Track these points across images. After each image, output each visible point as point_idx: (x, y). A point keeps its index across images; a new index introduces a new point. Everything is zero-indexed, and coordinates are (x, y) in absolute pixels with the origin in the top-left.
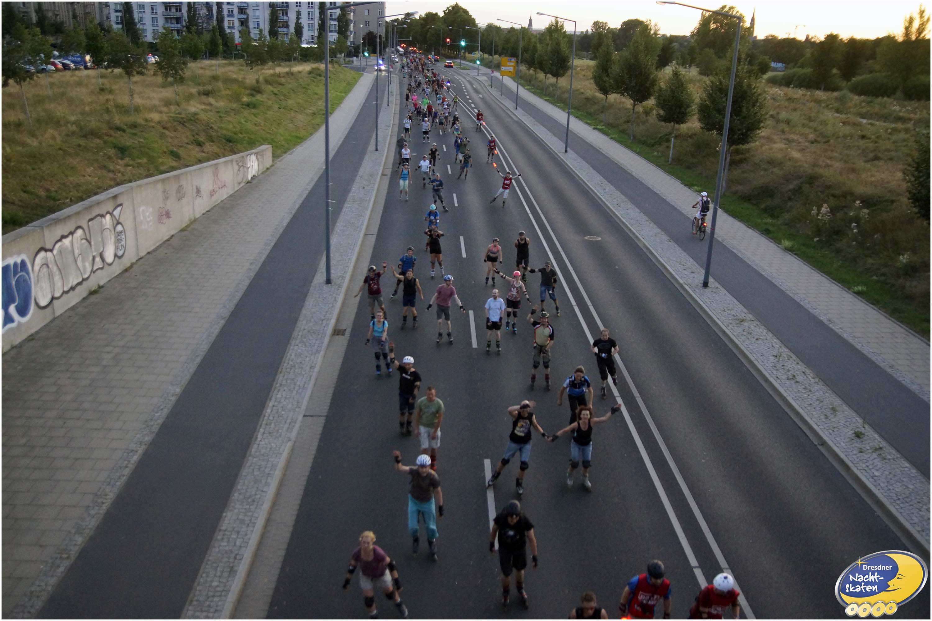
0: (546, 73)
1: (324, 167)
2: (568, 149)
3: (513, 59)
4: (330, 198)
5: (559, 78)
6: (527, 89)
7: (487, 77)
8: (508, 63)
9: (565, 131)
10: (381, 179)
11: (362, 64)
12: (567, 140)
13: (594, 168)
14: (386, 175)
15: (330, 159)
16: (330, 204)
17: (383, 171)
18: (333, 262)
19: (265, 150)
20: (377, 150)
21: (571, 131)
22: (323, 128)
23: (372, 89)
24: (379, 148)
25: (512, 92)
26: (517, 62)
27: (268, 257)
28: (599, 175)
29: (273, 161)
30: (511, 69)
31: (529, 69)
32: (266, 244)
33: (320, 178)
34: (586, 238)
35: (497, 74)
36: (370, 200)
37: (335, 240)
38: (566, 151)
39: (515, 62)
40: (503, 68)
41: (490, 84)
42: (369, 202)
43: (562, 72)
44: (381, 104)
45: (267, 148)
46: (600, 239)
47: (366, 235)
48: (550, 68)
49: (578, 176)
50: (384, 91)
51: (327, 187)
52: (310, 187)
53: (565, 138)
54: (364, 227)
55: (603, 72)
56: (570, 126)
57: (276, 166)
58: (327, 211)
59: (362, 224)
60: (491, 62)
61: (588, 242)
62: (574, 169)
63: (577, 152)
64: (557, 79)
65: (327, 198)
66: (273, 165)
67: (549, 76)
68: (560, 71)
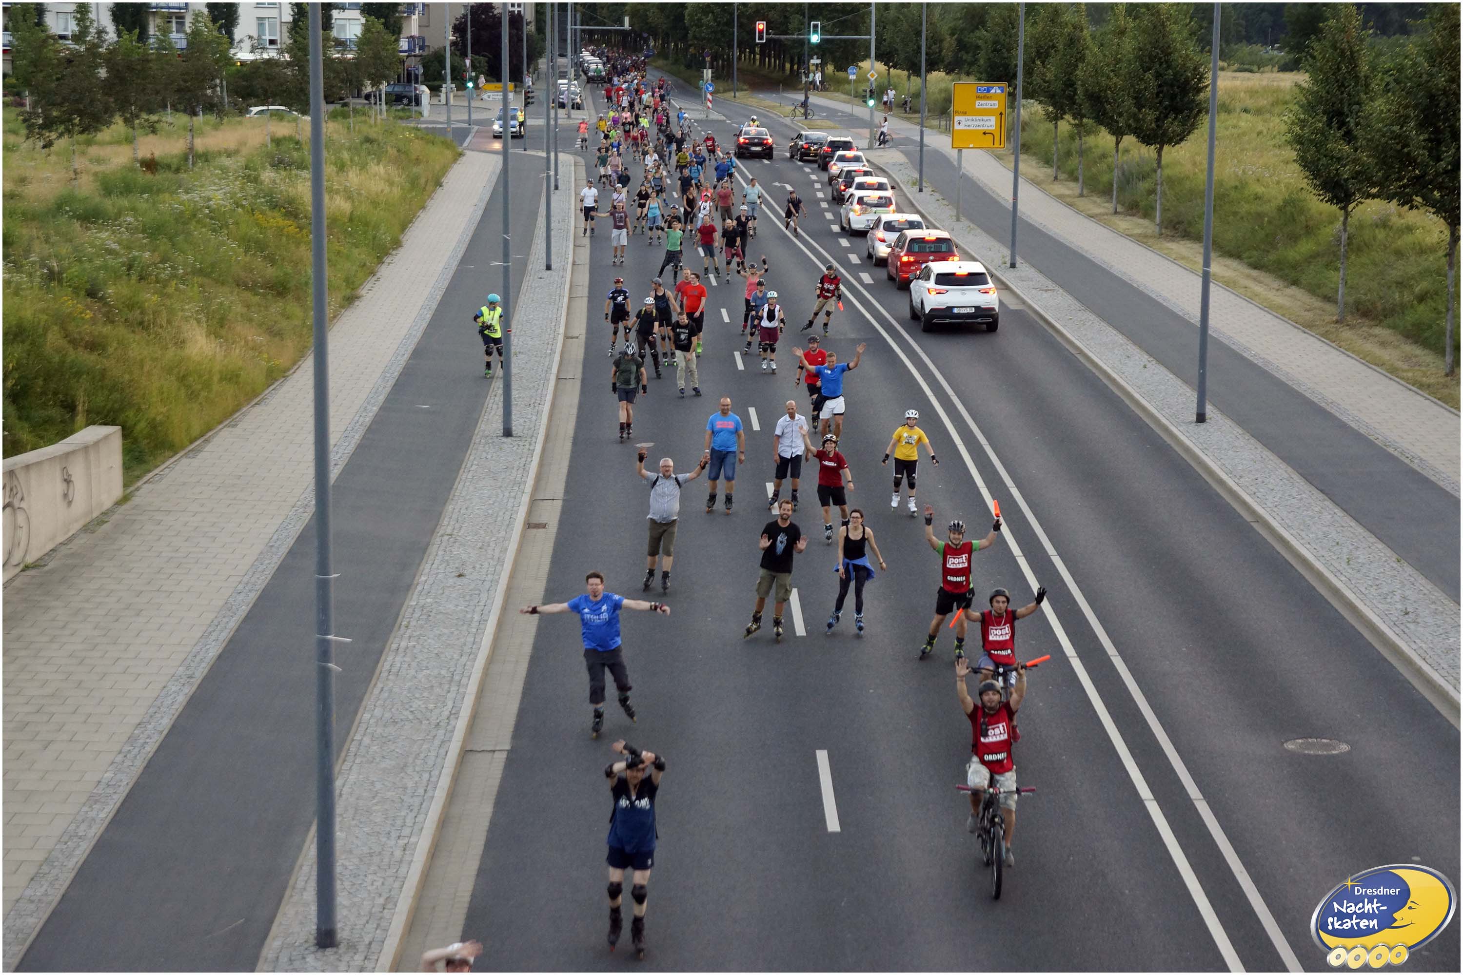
0: (1118, 133)
1: (312, 509)
2: (1209, 409)
3: (997, 89)
4: (333, 628)
5: (1166, 148)
6: (1060, 197)
7: (906, 154)
8: (980, 104)
9: (1196, 341)
10: (523, 536)
11: (453, 117)
12: (1202, 378)
14: (544, 526)
15: (334, 473)
16: (333, 650)
17: (530, 512)
18: (343, 864)
19: (97, 443)
20: (508, 433)
22: (308, 365)
24: (516, 429)
25: (996, 202)
26: (1012, 95)
27: (101, 847)
28: (1328, 503)
29: (126, 486)
30: (991, 123)
31: (1055, 118)
32: (93, 800)
33: (301, 539)
34: (1290, 746)
35: (937, 141)
36: (483, 621)
37: (352, 778)
38: (1201, 418)
39: (1004, 96)
40: (961, 123)
41: (917, 176)
42: (480, 630)
43: (1176, 127)
44: (524, 263)
45: (106, 437)
46: (1344, 748)
47: (465, 753)
48: (1135, 116)
49: (1253, 512)
51: (323, 586)
52: (261, 581)
53: (1194, 368)
54: (461, 725)
55: (1329, 124)
56: (1212, 321)
57: (136, 500)
58: (324, 674)
59: (454, 714)
61: (1294, 758)
62: (1231, 483)
63: (1242, 421)
64: (1159, 152)
65: (324, 627)
66: (125, 499)
67: (1129, 140)
68: (1172, 126)
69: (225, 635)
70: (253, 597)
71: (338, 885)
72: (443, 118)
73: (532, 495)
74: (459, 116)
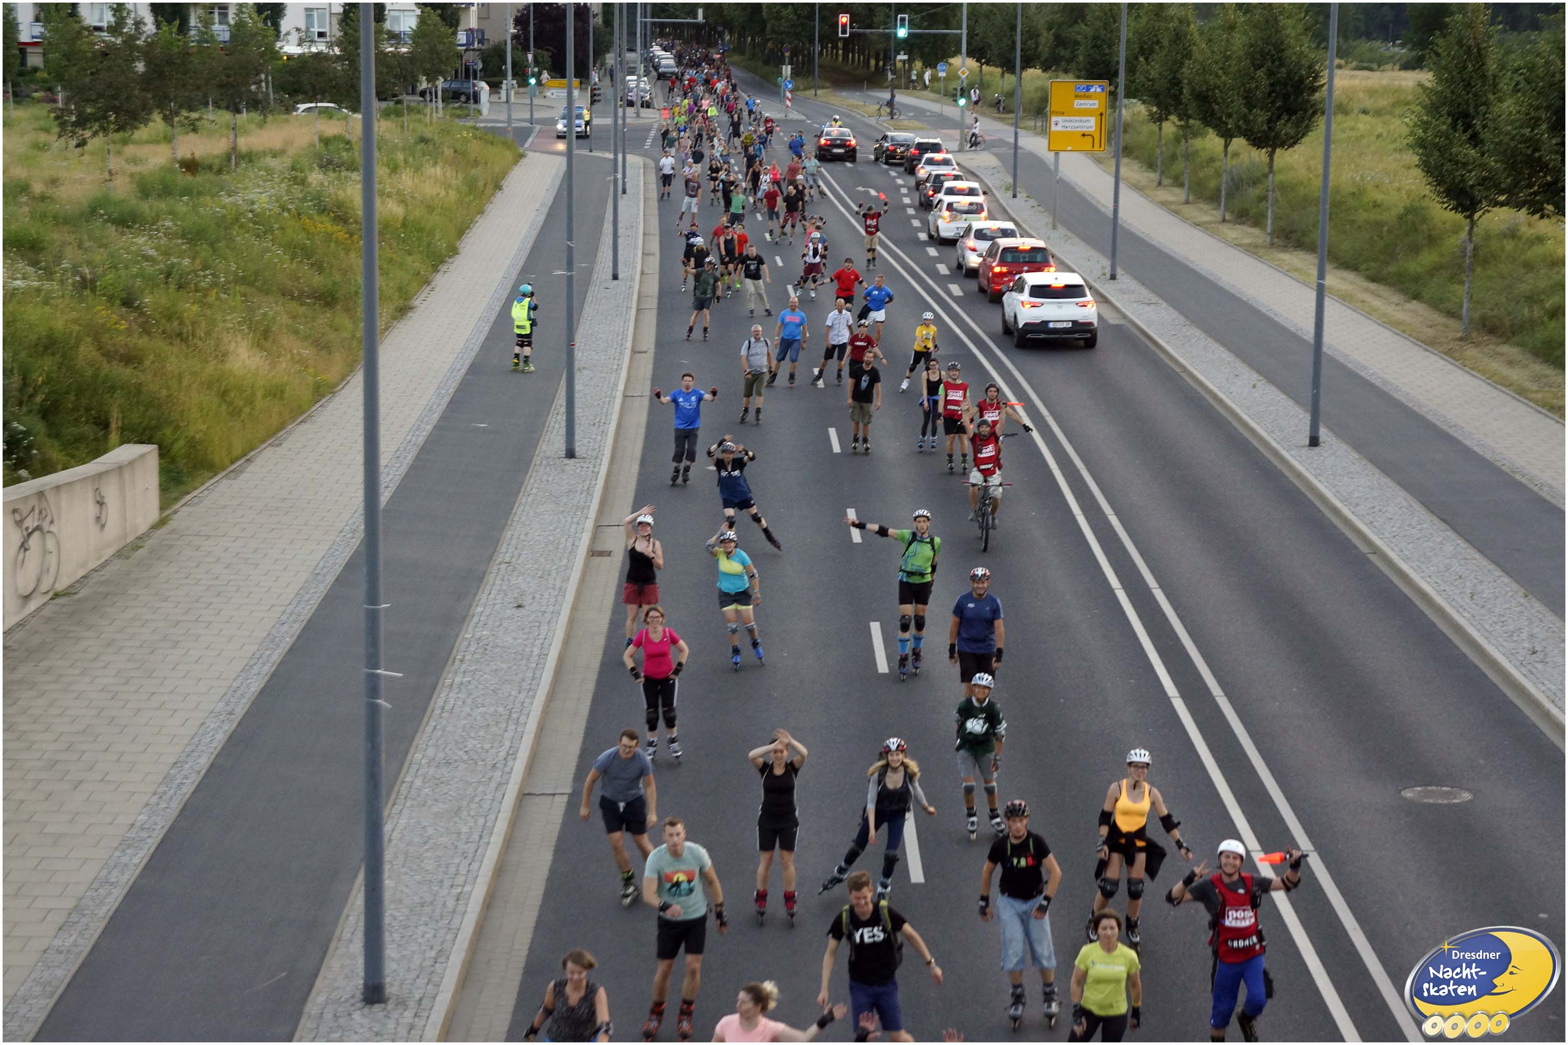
0: (1227, 135)
1: (361, 534)
2: (1323, 432)
3: (1097, 87)
4: (382, 663)
5: (1278, 151)
6: (1163, 204)
7: (998, 156)
8: (1078, 104)
9: (1310, 358)
10: (586, 565)
11: (515, 116)
13: (1431, 506)
14: (609, 554)
15: (385, 496)
16: (382, 684)
17: (594, 538)
18: (392, 914)
19: (132, 463)
20: (570, 454)
21: (1333, 360)
22: (358, 380)
23: (550, 216)
24: (579, 449)
25: (1097, 211)
26: (1113, 95)
27: (134, 894)
28: (1451, 534)
29: (162, 508)
30: (1091, 124)
31: (1159, 119)
32: (125, 844)
33: (350, 567)
34: (1408, 794)
35: (1032, 143)
36: (543, 655)
37: (403, 822)
38: (1314, 442)
39: (1104, 95)
40: (1058, 124)
41: (1010, 180)
43: (1289, 130)
44: (589, 272)
45: (142, 457)
46: (1467, 796)
47: (524, 796)
48: (1245, 117)
49: (1369, 543)
50: (600, 220)
51: (373, 618)
52: (307, 612)
53: (1307, 391)
54: (519, 766)
55: (1454, 127)
56: (1327, 339)
57: (173, 524)
58: (373, 711)
59: (512, 754)
60: (1010, 94)
61: (1412, 808)
62: (1346, 511)
63: (1359, 445)
64: (1271, 155)
65: (373, 661)
66: (162, 522)
67: (1239, 143)
68: (1284, 127)
69: (267, 669)
70: (297, 628)
71: (387, 937)
72: (503, 117)
73: (597, 520)
74: (521, 115)
